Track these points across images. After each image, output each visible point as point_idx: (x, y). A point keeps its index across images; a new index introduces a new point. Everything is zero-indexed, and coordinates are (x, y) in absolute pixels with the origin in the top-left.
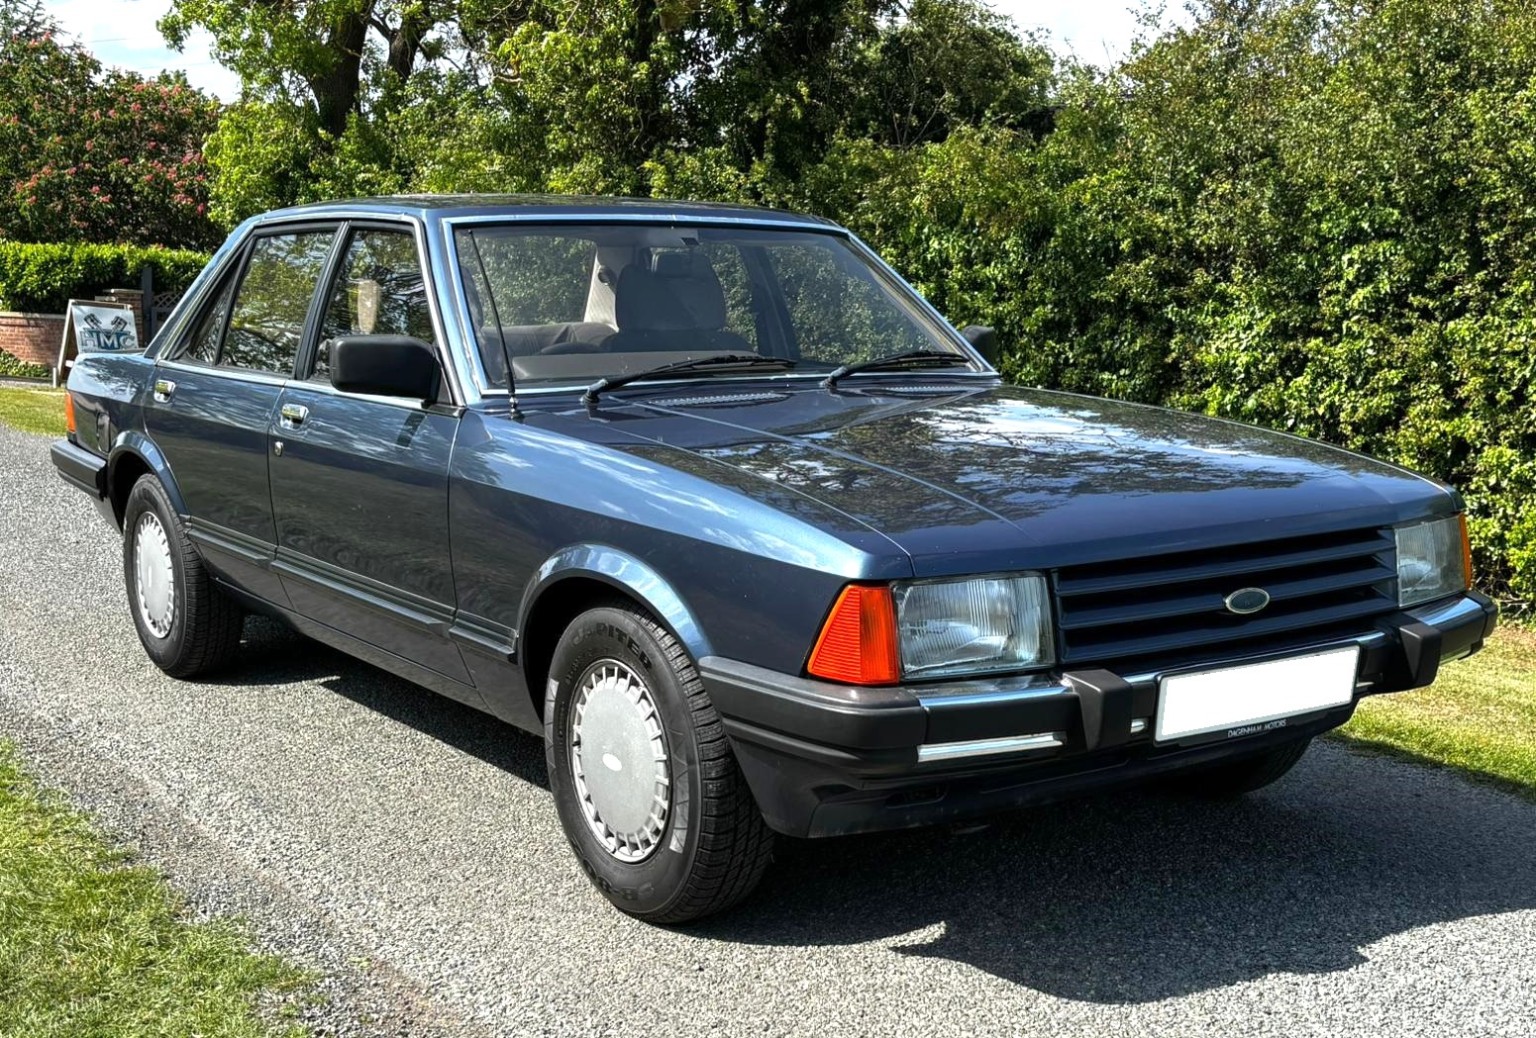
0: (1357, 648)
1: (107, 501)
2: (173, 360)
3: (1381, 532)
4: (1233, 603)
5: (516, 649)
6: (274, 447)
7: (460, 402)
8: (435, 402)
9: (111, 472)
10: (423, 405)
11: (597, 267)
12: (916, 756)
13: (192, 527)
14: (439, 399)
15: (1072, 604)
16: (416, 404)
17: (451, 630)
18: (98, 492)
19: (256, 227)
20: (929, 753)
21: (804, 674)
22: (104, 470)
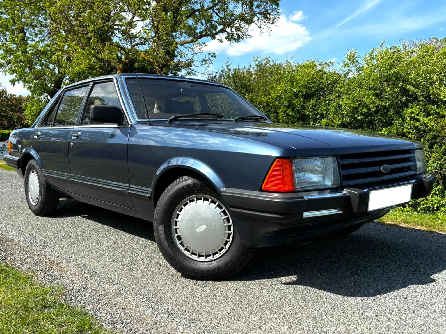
0: (412, 184)
1: (20, 169)
2: (40, 127)
3: (411, 151)
4: (383, 169)
5: (151, 194)
6: (71, 145)
7: (130, 123)
8: (122, 124)
9: (21, 161)
10: (118, 126)
11: (156, 106)
12: (303, 216)
13: (45, 173)
14: (124, 123)
15: (343, 167)
16: (116, 126)
17: (128, 191)
18: (17, 166)
19: (65, 89)
20: (306, 215)
21: (261, 190)
22: (19, 160)
